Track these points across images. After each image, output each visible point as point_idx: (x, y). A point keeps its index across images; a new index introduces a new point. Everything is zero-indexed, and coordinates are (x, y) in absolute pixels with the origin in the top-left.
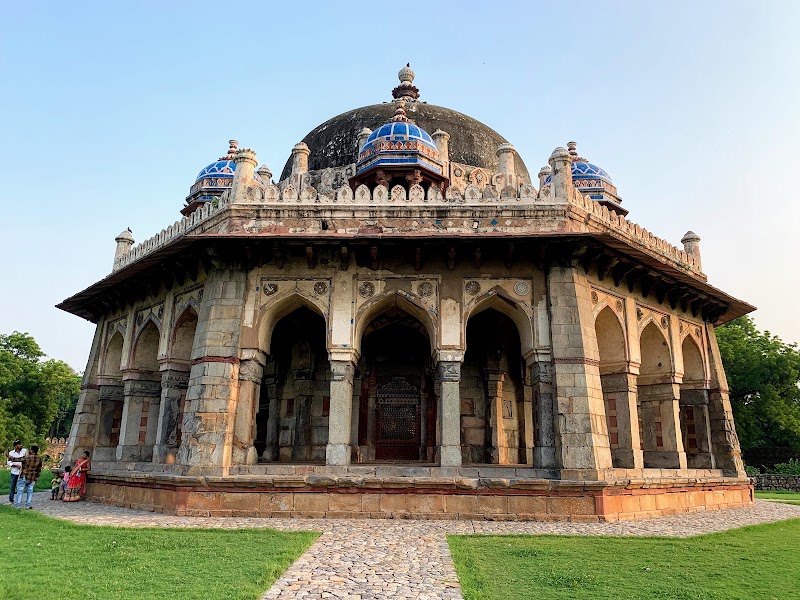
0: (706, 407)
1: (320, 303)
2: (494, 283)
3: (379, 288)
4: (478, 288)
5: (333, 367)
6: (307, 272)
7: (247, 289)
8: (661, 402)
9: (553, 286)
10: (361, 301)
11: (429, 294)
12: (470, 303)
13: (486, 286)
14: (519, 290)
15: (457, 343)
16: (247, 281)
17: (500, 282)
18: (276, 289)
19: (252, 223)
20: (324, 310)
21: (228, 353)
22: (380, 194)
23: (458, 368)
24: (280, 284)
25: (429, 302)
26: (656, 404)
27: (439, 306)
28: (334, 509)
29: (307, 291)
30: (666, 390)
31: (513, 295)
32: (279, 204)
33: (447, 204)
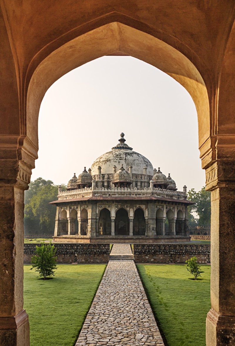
0: (183, 223)
1: (109, 209)
2: (139, 205)
3: (119, 206)
4: (136, 206)
5: (112, 220)
6: (107, 203)
7: (97, 206)
8: (172, 223)
9: (149, 206)
10: (116, 209)
11: (128, 207)
12: (135, 209)
13: (138, 206)
14: (143, 207)
15: (133, 216)
16: (96, 205)
17: (140, 205)
18: (101, 206)
19: (96, 194)
20: (110, 210)
21: (95, 218)
22: (119, 189)
23: (133, 220)
24: (102, 206)
25: (128, 209)
26: (171, 223)
27: (130, 210)
28: (113, 242)
29: (107, 207)
30: (173, 221)
31: (142, 208)
32: (101, 191)
33: (131, 191)
